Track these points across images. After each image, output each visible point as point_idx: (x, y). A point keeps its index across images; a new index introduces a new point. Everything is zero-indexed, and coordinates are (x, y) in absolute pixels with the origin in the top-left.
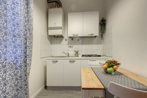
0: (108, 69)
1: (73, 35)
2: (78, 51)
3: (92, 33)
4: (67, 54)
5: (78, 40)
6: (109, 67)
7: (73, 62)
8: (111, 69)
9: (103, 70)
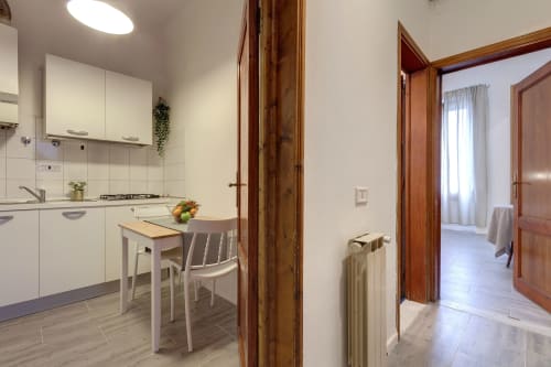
0: (183, 215)
1: (70, 132)
2: (83, 184)
3: (135, 136)
4: (38, 194)
5: (82, 147)
6: (184, 211)
7: (78, 217)
8: (188, 213)
9: (173, 220)
